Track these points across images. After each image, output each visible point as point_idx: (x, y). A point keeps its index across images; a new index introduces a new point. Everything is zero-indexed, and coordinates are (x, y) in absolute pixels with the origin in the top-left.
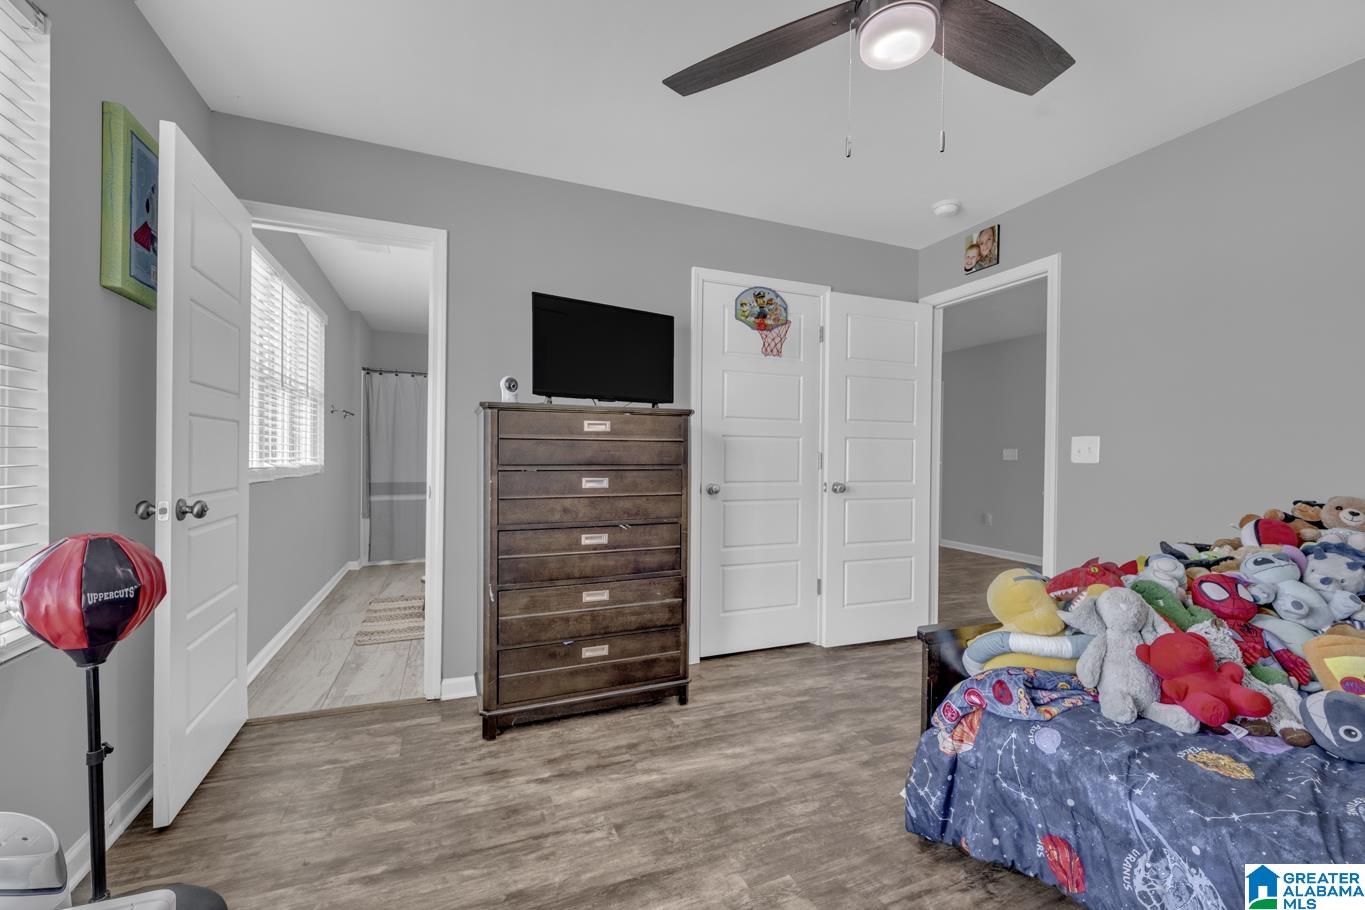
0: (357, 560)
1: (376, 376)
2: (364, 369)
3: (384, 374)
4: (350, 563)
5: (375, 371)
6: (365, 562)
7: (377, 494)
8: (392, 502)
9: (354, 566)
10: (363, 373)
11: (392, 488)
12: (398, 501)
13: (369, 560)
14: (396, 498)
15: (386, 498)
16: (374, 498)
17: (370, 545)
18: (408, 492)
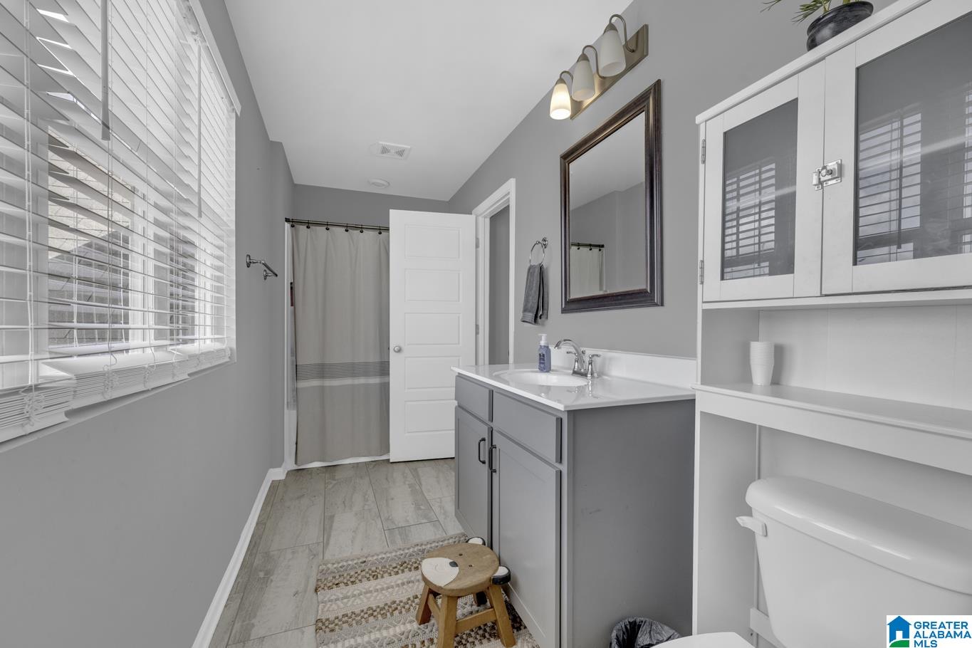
0: (280, 466)
1: (303, 228)
2: (287, 220)
3: (313, 227)
4: (271, 471)
5: (301, 223)
6: (290, 464)
7: (306, 379)
8: (322, 388)
9: (278, 474)
10: (287, 225)
11: (323, 371)
12: (331, 387)
13: (296, 463)
14: (328, 383)
15: (315, 383)
16: (302, 384)
17: (297, 444)
18: (344, 376)
